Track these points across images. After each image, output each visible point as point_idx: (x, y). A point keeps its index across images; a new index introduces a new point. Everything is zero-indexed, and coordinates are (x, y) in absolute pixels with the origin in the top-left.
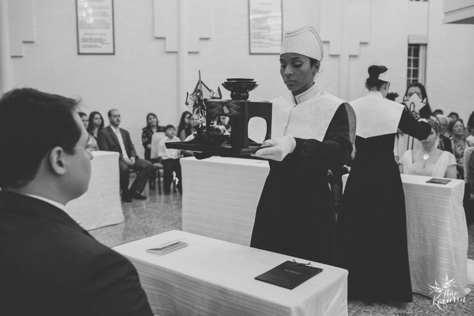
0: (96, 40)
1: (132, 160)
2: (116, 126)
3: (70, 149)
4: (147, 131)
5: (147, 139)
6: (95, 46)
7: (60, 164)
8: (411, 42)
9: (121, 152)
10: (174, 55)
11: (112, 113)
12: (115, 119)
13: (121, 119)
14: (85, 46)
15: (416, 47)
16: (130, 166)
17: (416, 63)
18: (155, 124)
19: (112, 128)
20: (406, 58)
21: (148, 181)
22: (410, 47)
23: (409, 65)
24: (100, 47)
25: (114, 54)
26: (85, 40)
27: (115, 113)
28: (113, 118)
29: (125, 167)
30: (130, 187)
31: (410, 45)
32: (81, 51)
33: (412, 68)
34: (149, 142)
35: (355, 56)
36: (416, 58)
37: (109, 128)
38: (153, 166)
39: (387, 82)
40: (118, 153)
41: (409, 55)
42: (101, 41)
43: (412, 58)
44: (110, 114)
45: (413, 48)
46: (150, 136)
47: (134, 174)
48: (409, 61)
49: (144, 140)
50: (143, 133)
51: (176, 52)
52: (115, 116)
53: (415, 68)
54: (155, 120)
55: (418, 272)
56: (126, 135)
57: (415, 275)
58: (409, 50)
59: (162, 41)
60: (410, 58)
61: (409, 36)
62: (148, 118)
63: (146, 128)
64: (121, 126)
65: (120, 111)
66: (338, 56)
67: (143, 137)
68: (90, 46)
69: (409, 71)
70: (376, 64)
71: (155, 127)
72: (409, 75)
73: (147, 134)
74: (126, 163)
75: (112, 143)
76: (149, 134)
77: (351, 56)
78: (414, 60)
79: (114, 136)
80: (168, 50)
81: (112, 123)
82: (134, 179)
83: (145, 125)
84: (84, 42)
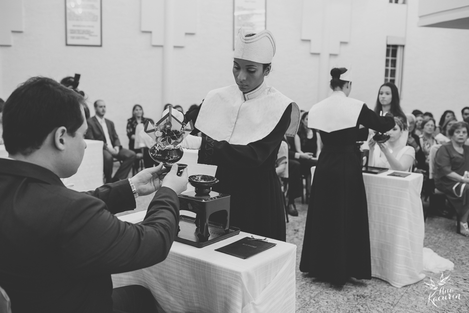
0: (84, 32)
1: (116, 150)
2: (101, 116)
3: (72, 132)
4: (132, 122)
5: (131, 130)
6: (83, 38)
7: (62, 141)
8: (389, 43)
9: (105, 141)
10: (160, 49)
11: (98, 103)
12: (101, 110)
13: (107, 109)
14: (73, 38)
15: (394, 48)
16: (114, 156)
17: (394, 63)
18: (140, 115)
19: (98, 118)
20: (384, 58)
21: (131, 170)
22: (388, 48)
23: (387, 65)
24: (87, 39)
25: (101, 46)
26: (73, 32)
27: (101, 104)
28: (98, 108)
29: (109, 156)
30: (113, 175)
31: (388, 46)
32: (69, 42)
33: (390, 68)
34: (134, 132)
35: (335, 55)
36: (394, 58)
37: (94, 118)
38: (136, 156)
39: (348, 82)
40: (102, 143)
41: (387, 55)
42: (88, 32)
43: (390, 58)
44: (96, 105)
45: (391, 48)
46: (134, 127)
47: (118, 163)
48: (387, 61)
49: (128, 130)
50: (128, 124)
51: (162, 46)
52: (101, 107)
53: (393, 68)
54: (141, 111)
55: (378, 258)
56: (111, 126)
57: (375, 261)
58: (388, 51)
59: (148, 35)
60: (388, 58)
61: (387, 37)
62: (134, 108)
63: (131, 119)
64: (106, 116)
65: (106, 102)
66: (318, 54)
67: (128, 128)
68: (78, 38)
69: (387, 71)
70: (337, 67)
71: (140, 118)
72: (386, 75)
73: (132, 125)
74: (110, 152)
75: (97, 132)
76: (134, 125)
77: (331, 55)
78: (392, 60)
79: (99, 126)
80: (154, 43)
81: (98, 113)
82: (118, 168)
83: (130, 116)
84: (72, 33)
